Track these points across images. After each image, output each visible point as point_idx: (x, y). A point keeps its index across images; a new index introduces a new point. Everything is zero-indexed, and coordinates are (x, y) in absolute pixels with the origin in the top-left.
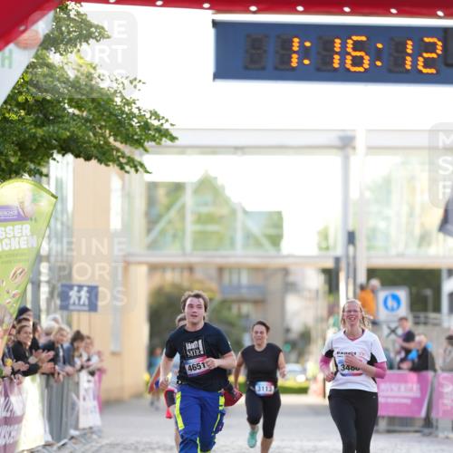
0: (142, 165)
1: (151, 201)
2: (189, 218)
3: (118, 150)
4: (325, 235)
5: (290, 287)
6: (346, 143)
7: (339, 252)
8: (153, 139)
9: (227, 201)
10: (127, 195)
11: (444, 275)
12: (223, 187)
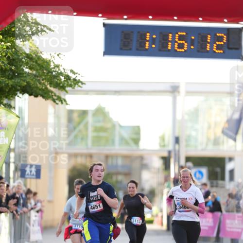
0: (65, 100)
1: (70, 120)
2: (90, 129)
3: (52, 92)
4: (163, 139)
5: (144, 166)
6: (174, 90)
7: (171, 147)
8: (71, 86)
9: (110, 120)
10: (57, 116)
11: (227, 160)
12: (108, 113)
